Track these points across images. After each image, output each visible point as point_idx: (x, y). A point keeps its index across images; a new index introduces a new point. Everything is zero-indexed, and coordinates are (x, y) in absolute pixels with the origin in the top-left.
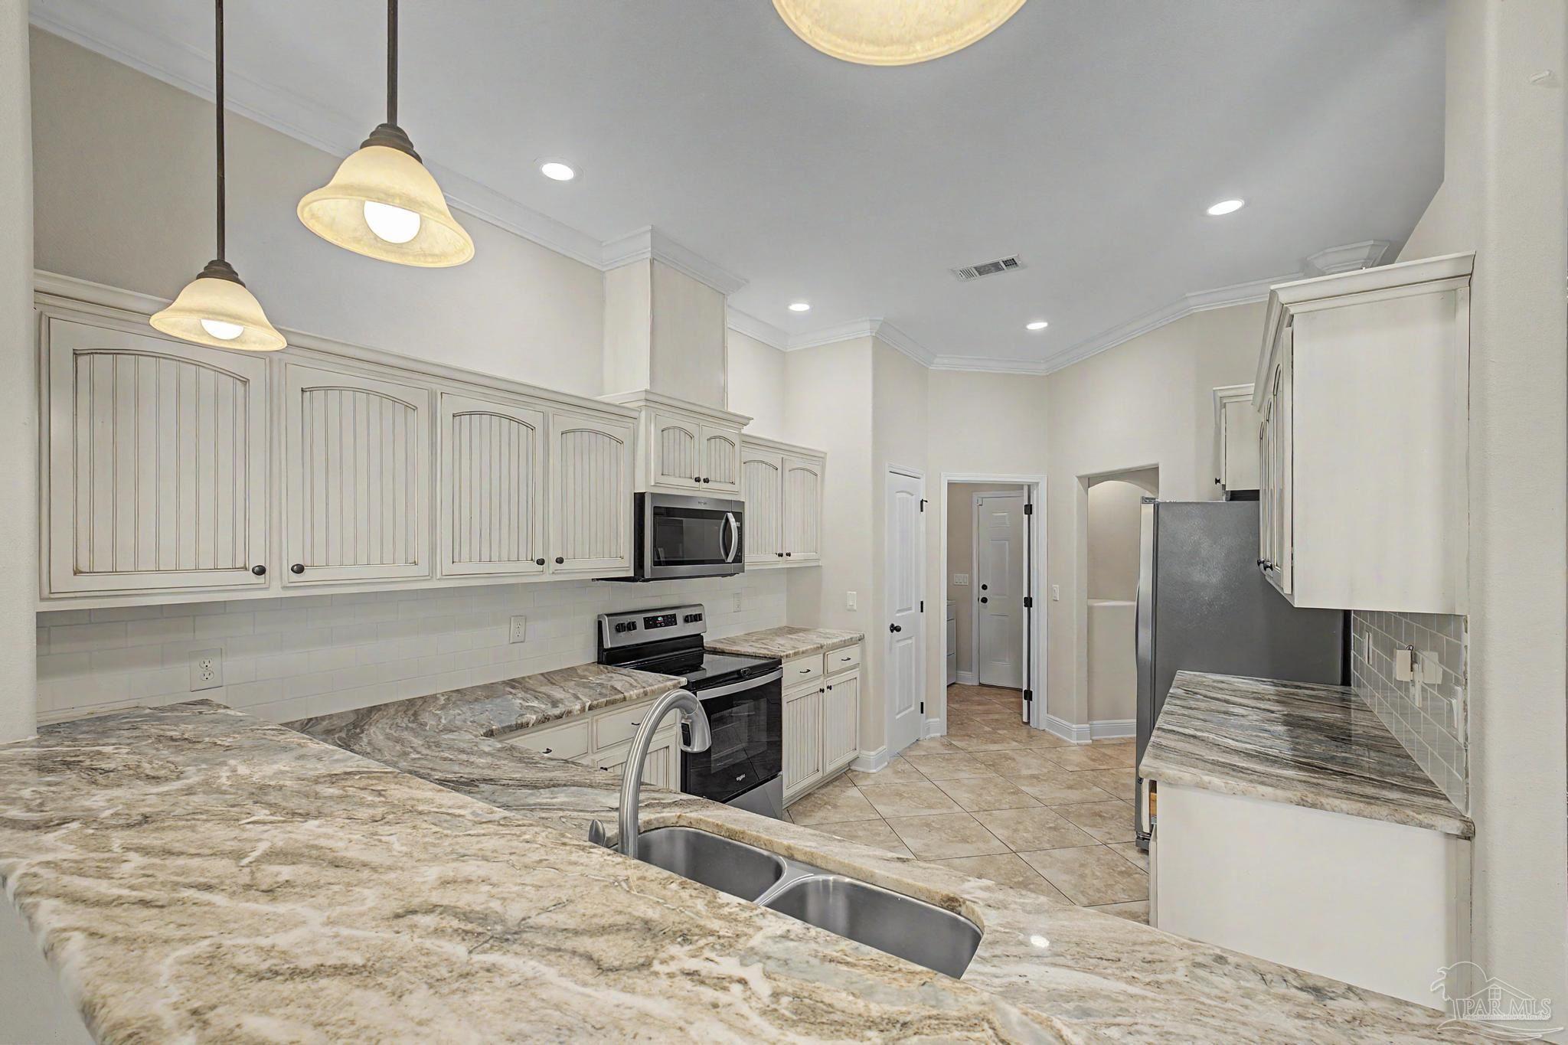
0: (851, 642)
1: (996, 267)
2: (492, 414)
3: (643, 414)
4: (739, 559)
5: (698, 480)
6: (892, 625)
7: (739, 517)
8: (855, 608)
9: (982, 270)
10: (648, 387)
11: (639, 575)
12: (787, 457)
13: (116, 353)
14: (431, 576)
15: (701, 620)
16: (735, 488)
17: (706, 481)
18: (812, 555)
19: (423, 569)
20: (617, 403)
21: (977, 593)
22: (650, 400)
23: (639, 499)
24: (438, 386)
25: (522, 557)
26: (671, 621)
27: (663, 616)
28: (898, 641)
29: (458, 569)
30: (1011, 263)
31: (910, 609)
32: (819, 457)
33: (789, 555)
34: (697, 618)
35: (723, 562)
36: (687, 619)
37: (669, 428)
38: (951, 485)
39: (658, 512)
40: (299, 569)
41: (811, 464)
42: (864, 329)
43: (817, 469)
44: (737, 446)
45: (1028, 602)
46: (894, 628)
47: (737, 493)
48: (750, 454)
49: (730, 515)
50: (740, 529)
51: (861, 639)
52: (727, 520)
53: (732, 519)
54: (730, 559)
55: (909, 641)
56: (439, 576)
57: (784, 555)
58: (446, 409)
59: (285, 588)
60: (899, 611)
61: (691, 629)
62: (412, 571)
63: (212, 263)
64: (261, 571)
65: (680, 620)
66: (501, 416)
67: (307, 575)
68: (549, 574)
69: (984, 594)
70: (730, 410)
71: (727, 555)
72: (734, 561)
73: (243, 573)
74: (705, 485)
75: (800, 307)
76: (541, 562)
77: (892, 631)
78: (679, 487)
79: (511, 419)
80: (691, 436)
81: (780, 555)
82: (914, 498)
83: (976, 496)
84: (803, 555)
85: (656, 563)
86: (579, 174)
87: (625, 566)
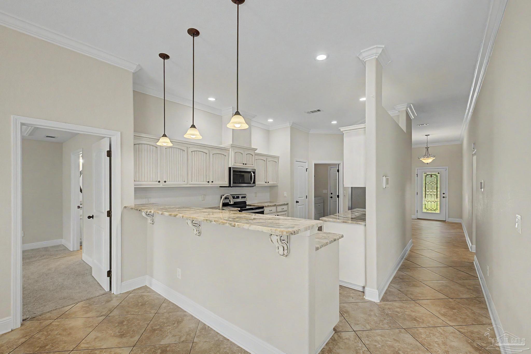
0: (284, 205)
1: (315, 111)
2: (198, 151)
3: (231, 149)
4: (254, 183)
5: (244, 164)
6: (297, 201)
8: (286, 196)
9: (312, 112)
10: (232, 143)
11: (230, 186)
12: (268, 158)
13: (139, 144)
14: (186, 184)
15: (245, 198)
16: (253, 166)
17: (246, 164)
18: (275, 183)
19: (186, 183)
20: (224, 147)
21: (330, 195)
22: (232, 146)
23: (230, 168)
24: (189, 146)
25: (205, 181)
26: (238, 197)
27: (236, 196)
28: (298, 205)
29: (192, 183)
30: (319, 110)
31: (303, 197)
32: (278, 158)
33: (268, 182)
34: (245, 197)
35: (250, 183)
36: (242, 197)
37: (236, 152)
38: (315, 165)
39: (234, 171)
40: (165, 182)
41: (275, 159)
42: (288, 125)
43: (277, 161)
44: (254, 156)
45: (338, 196)
46: (297, 202)
47: (254, 167)
48: (257, 157)
49: (252, 172)
50: (254, 176)
51: (287, 204)
52: (251, 174)
53: (253, 174)
54: (252, 182)
55: (303, 206)
56: (189, 184)
57: (267, 182)
58: (190, 150)
59: (163, 185)
60: (299, 198)
61: (243, 200)
62: (184, 183)
63: (164, 134)
64: (159, 182)
65: (240, 197)
66: (200, 151)
67: (166, 183)
68: (210, 185)
70: (252, 147)
71: (251, 182)
72: (253, 183)
73: (156, 182)
74: (246, 165)
75: (270, 120)
76: (208, 182)
77: (297, 203)
78: (239, 166)
79: (202, 152)
80: (242, 154)
81: (266, 182)
82: (304, 168)
83: (329, 167)
84: (272, 183)
85: (234, 183)
86: (216, 99)
87: (227, 184)
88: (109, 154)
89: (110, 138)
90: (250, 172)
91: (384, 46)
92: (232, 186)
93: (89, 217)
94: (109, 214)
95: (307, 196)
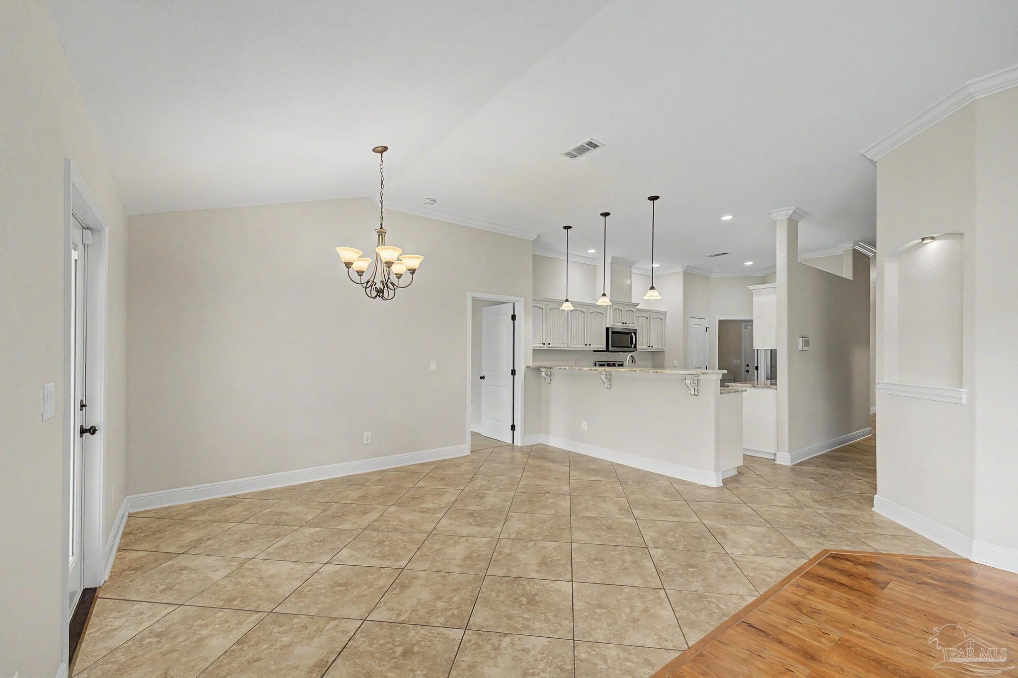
1: (720, 255)
3: (609, 306)
4: (635, 347)
5: (623, 323)
7: (635, 334)
9: (716, 255)
11: (607, 350)
12: (652, 315)
14: (566, 347)
16: (634, 325)
17: (626, 323)
18: (661, 347)
19: (566, 345)
21: (744, 368)
23: (607, 329)
25: (582, 343)
26: (615, 364)
27: (612, 363)
29: (571, 346)
30: (725, 253)
32: (665, 314)
33: (652, 346)
35: (630, 347)
36: (619, 364)
37: (616, 310)
38: (721, 322)
39: (613, 332)
40: (549, 344)
41: (661, 316)
42: (680, 269)
43: (663, 318)
44: (635, 313)
45: (757, 368)
47: (634, 327)
48: (639, 314)
49: (633, 333)
50: (636, 338)
52: (632, 335)
53: (634, 336)
54: (633, 346)
56: (568, 347)
59: (547, 347)
62: (564, 346)
64: (544, 344)
68: (587, 348)
69: (747, 368)
70: (633, 302)
73: (542, 344)
74: (625, 325)
75: (656, 265)
76: (586, 345)
78: (619, 326)
80: (621, 311)
81: (649, 347)
82: (703, 327)
83: (743, 325)
84: (657, 347)
85: (612, 347)
86: (597, 251)
87: (604, 347)
88: (514, 318)
89: (514, 304)
90: (629, 333)
91: (795, 208)
92: (610, 350)
93: (481, 378)
94: (513, 372)
95: (707, 367)
